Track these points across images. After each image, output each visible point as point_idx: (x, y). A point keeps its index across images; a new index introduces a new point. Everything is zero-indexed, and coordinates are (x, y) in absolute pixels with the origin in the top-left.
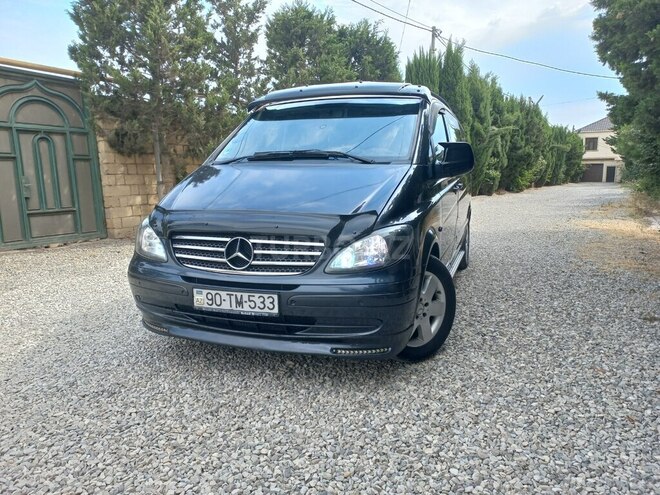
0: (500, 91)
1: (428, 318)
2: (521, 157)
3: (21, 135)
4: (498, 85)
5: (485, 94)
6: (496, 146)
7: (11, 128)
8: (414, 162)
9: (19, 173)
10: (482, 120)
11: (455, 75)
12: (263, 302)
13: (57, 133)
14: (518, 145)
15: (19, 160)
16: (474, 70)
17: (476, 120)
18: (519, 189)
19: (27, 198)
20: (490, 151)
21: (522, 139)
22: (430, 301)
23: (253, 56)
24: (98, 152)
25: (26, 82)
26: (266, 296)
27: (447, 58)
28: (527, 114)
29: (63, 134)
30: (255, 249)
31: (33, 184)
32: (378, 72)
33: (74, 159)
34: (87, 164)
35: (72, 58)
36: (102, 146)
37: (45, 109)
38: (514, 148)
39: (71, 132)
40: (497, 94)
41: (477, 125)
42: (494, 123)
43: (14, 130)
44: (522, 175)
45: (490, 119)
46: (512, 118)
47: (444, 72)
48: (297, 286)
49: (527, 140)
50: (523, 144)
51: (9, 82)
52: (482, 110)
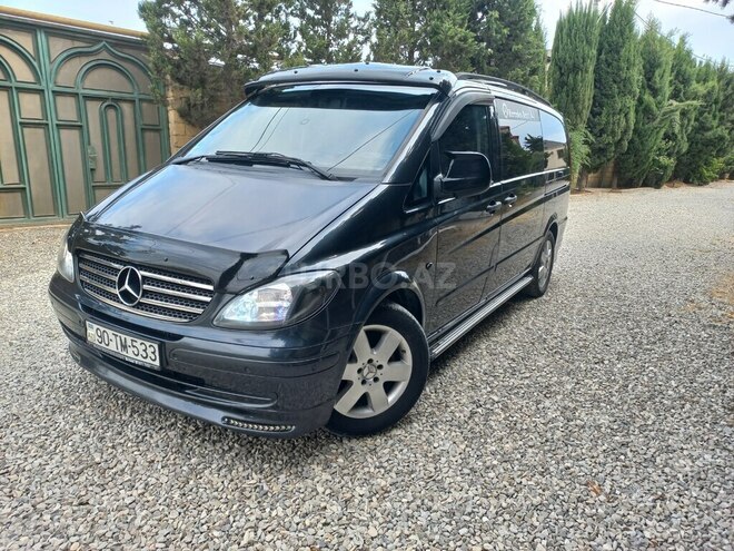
0: (689, 53)
1: (381, 383)
2: (711, 140)
3: (88, 102)
4: (687, 46)
5: (663, 59)
6: (671, 127)
7: (77, 94)
8: (388, 179)
9: (85, 142)
10: (655, 92)
11: (622, 33)
12: (145, 351)
13: (125, 100)
14: (708, 125)
15: (85, 127)
16: (653, 26)
17: (648, 91)
18: (702, 182)
19: (92, 170)
20: (662, 133)
21: (714, 117)
22: (385, 363)
23: (352, 11)
24: (168, 122)
25: (94, 45)
26: (148, 344)
27: (615, 11)
28: (728, 84)
29: (132, 101)
30: (144, 283)
31: (99, 155)
32: (506, 31)
33: (142, 129)
34: (157, 134)
35: (141, 16)
36: (172, 115)
37: (114, 74)
38: (702, 128)
39: (140, 100)
40: (682, 57)
41: (648, 97)
42: (675, 96)
43: (81, 98)
44: (707, 163)
45: (668, 91)
46: (701, 89)
47: (607, 30)
48: (180, 337)
49: (722, 118)
50: (715, 123)
51: (77, 44)
52: (658, 79)
